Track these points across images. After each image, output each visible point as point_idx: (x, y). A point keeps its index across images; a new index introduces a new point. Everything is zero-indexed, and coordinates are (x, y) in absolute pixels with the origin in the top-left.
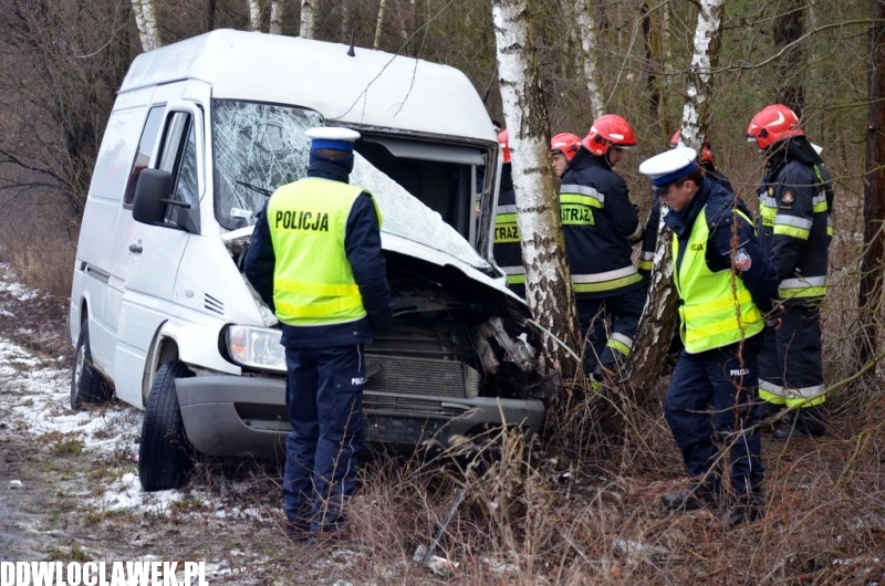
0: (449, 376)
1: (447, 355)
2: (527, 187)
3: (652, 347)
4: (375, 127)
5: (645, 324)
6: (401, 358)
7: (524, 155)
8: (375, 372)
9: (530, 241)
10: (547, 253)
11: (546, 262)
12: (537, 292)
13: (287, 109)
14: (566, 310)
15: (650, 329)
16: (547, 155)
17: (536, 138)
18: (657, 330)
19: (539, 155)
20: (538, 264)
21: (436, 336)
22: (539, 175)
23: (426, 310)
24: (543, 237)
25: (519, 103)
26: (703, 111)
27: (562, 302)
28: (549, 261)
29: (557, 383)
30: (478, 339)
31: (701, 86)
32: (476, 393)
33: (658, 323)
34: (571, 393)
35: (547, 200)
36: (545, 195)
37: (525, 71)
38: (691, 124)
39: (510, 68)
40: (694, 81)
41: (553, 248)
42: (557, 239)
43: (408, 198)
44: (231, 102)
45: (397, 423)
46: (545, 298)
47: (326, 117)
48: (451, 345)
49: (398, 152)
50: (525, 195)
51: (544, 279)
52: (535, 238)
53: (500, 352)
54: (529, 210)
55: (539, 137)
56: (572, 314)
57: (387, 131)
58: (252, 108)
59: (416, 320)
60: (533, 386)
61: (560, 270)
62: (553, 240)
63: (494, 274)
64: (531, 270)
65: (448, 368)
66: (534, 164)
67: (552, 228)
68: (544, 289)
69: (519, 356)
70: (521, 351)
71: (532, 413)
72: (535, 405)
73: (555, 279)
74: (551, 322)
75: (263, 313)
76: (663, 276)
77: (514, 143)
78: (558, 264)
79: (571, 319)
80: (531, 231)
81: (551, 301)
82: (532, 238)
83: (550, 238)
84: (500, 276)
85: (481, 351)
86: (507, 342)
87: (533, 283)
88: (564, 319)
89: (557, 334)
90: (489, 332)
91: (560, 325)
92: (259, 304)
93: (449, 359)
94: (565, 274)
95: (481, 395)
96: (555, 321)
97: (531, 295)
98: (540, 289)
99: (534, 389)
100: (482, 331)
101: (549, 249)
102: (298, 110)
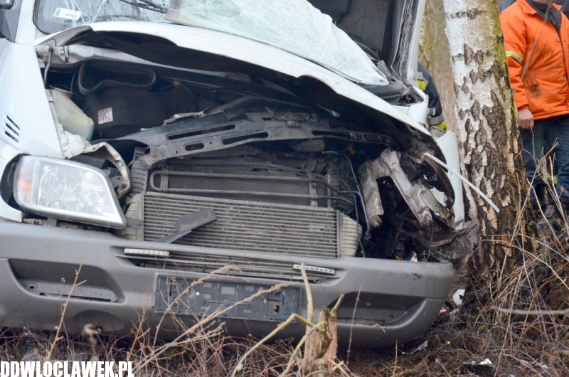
0: (313, 228)
1: (315, 199)
6: (247, 202)
8: (206, 221)
9: (459, 55)
10: (480, 70)
11: (478, 82)
12: (468, 122)
14: (504, 144)
20: (469, 85)
21: (303, 174)
23: (279, 138)
24: (476, 49)
27: (499, 134)
28: (483, 81)
29: (474, 239)
30: (365, 179)
32: (353, 251)
34: (508, 252)
35: (480, 2)
41: (488, 64)
42: (494, 53)
45: (227, 290)
46: (477, 128)
48: (321, 186)
51: (477, 103)
52: (465, 51)
54: (457, 14)
56: (512, 150)
59: (283, 151)
60: (442, 243)
61: (498, 93)
62: (488, 54)
63: (412, 98)
64: (461, 93)
65: (316, 218)
67: (488, 38)
68: (475, 118)
69: (418, 203)
71: (431, 279)
73: (490, 104)
75: (64, 141)
78: (495, 86)
79: (511, 156)
80: (461, 42)
81: (485, 134)
82: (462, 52)
83: (485, 51)
84: (421, 100)
85: (366, 195)
86: (403, 184)
87: (464, 109)
88: (502, 156)
89: (493, 176)
90: (382, 171)
91: (495, 164)
92: (62, 129)
93: (319, 206)
94: (504, 99)
95: (358, 254)
96: (489, 158)
97: (462, 125)
98: (471, 118)
99: (443, 246)
100: (371, 170)
101: (483, 66)
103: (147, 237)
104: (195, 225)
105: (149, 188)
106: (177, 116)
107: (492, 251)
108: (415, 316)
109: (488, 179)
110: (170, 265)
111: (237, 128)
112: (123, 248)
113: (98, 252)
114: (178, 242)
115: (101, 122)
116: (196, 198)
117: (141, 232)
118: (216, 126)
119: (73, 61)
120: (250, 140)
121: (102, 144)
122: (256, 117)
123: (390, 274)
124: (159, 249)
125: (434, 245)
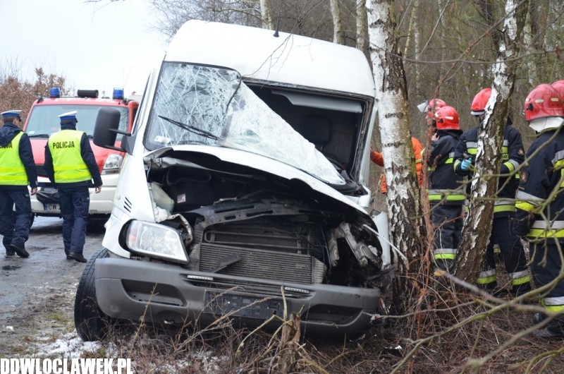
0: (298, 266)
2: (389, 129)
3: (470, 251)
4: (279, 83)
5: (466, 233)
6: (260, 250)
7: (386, 104)
8: (235, 260)
9: (389, 168)
10: (401, 177)
11: (400, 184)
12: (394, 207)
13: (217, 70)
14: (414, 220)
15: (469, 237)
16: (403, 104)
17: (394, 91)
18: (474, 238)
19: (396, 104)
20: (395, 185)
21: (294, 235)
22: (396, 119)
23: (279, 214)
24: (398, 165)
25: (382, 65)
26: (511, 63)
27: (411, 215)
28: (402, 183)
29: (392, 276)
30: (330, 239)
31: (509, 43)
32: (320, 281)
33: (475, 232)
35: (402, 138)
36: (401, 134)
37: (386, 41)
38: (501, 74)
39: (377, 38)
40: (505, 38)
41: (406, 174)
42: (409, 167)
43: (292, 133)
44: (175, 64)
45: (246, 301)
46: (398, 211)
47: (242, 75)
48: (304, 242)
49: (296, 101)
50: (386, 134)
51: (399, 196)
52: (393, 166)
54: (388, 144)
55: (397, 91)
56: (419, 224)
57: (288, 86)
58: (190, 68)
59: (282, 222)
60: (374, 277)
61: (411, 191)
62: (406, 168)
63: (362, 192)
64: (390, 190)
65: (299, 260)
66: (393, 111)
67: (406, 159)
68: (398, 205)
69: (360, 253)
70: (362, 252)
71: (366, 298)
72: (368, 292)
73: (406, 197)
74: (403, 230)
75: (156, 212)
76: (479, 195)
77: (378, 94)
78: (410, 186)
79: (418, 228)
80: (390, 161)
81: (403, 214)
82: (390, 166)
83: (404, 166)
84: (367, 193)
85: (330, 248)
86: (352, 242)
87: (392, 199)
88: (413, 227)
89: (407, 239)
90: (340, 234)
91: (409, 232)
92: (155, 205)
93: (302, 253)
94: (415, 194)
95: (324, 282)
96: (405, 228)
97: (390, 209)
98: (395, 204)
99: (375, 279)
100: (334, 233)
101: (403, 175)
102: (224, 70)
103: (201, 270)
104: (229, 263)
105: (204, 241)
106: (221, 200)
107: (406, 283)
108: (356, 319)
109: (404, 240)
110: (214, 286)
111: (255, 207)
112: (186, 275)
113: (172, 277)
114: (218, 272)
115: (179, 202)
116: (231, 247)
117: (198, 266)
118: (243, 206)
119: (164, 166)
120: (262, 215)
121: (177, 215)
122: (267, 201)
123: (341, 294)
124: (208, 276)
125: (370, 278)
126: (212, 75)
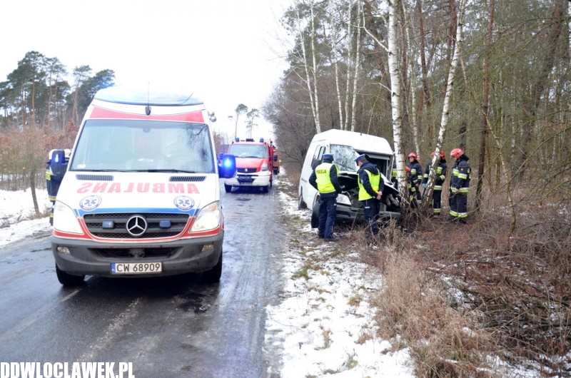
2: (399, 165)
3: (426, 202)
4: (366, 151)
5: (425, 197)
7: (399, 158)
10: (403, 180)
17: (402, 154)
18: (428, 198)
19: (402, 158)
25: (398, 146)
26: (441, 149)
29: (404, 209)
31: (440, 143)
32: (386, 210)
34: (407, 211)
37: (400, 139)
39: (396, 139)
44: (334, 145)
46: (402, 190)
47: (354, 148)
49: (370, 156)
53: (391, 201)
57: (369, 152)
58: (339, 146)
60: (399, 209)
63: (391, 184)
66: (401, 160)
68: (402, 188)
70: (396, 201)
72: (399, 214)
77: (396, 155)
81: (404, 191)
86: (393, 199)
90: (390, 197)
102: (349, 147)
109: (404, 198)
112: (351, 209)
113: (348, 209)
117: (353, 206)
121: (346, 191)
126: (346, 149)
